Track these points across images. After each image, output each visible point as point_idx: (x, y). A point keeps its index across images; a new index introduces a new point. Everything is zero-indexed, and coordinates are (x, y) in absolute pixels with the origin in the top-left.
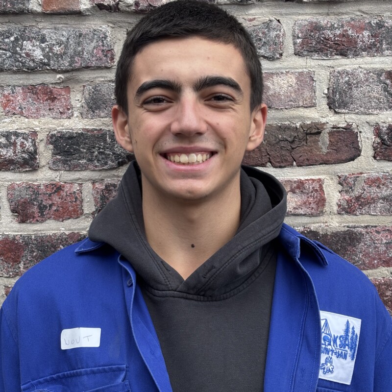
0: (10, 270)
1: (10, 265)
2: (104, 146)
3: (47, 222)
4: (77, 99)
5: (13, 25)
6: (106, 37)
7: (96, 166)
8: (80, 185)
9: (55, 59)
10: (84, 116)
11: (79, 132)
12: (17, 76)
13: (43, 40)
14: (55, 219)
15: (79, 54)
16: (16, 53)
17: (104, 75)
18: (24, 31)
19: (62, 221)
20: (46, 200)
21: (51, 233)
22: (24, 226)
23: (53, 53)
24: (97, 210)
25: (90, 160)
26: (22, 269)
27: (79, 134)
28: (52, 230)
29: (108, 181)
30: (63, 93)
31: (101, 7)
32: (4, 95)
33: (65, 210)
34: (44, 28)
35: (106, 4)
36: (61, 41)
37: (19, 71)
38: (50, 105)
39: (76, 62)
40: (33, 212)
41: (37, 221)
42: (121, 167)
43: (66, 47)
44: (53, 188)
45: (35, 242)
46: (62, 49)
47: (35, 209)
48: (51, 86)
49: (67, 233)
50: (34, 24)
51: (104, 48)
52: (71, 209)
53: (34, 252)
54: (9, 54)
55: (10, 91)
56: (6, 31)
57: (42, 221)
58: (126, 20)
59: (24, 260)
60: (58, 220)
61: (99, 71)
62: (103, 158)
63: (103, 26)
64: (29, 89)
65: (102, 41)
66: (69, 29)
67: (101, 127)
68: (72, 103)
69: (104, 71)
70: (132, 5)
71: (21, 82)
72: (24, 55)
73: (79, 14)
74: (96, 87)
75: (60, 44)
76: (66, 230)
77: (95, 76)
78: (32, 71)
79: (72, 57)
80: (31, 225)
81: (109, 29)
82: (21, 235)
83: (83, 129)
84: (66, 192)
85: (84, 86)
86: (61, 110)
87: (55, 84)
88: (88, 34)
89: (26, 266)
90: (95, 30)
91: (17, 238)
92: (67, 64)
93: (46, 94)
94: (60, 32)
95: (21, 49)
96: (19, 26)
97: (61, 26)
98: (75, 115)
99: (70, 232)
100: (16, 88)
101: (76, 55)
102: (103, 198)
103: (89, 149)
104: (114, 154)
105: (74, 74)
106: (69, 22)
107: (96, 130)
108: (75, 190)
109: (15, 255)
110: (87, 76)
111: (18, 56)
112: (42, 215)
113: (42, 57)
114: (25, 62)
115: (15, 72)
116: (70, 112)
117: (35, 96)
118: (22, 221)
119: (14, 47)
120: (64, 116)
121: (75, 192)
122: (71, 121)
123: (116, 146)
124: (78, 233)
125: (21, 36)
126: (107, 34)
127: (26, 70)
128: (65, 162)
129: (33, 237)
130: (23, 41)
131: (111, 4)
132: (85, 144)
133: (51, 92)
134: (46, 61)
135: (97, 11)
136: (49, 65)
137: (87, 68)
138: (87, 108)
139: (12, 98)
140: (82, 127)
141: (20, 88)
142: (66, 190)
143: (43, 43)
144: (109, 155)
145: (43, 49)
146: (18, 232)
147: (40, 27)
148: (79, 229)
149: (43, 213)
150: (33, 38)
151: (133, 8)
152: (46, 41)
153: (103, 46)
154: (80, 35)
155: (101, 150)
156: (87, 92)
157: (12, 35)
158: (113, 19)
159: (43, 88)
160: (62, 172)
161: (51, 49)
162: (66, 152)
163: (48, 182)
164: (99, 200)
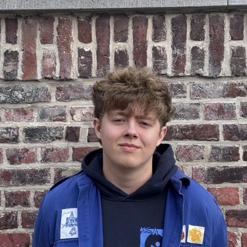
0: (6, 184)
1: (6, 182)
2: (46, 133)
3: (22, 164)
4: (36, 114)
5: (11, 85)
6: (48, 90)
7: (43, 141)
8: (36, 149)
9: (27, 98)
10: (38, 121)
11: (36, 127)
12: (12, 105)
13: (23, 91)
14: (25, 163)
15: (37, 96)
16: (11, 96)
17: (47, 105)
18: (15, 87)
19: (28, 164)
20: (22, 155)
21: (23, 169)
22: (12, 166)
23: (26, 96)
24: (42, 159)
25: (40, 139)
26: (11, 184)
27: (36, 128)
28: (24, 167)
29: (48, 147)
30: (30, 112)
31: (46, 78)
32: (6, 113)
33: (30, 159)
34: (23, 86)
35: (48, 77)
36: (30, 91)
37: (13, 103)
38: (25, 117)
39: (36, 100)
40: (16, 160)
41: (18, 164)
42: (53, 142)
43: (32, 94)
44: (25, 150)
45: (17, 172)
46: (30, 94)
47: (17, 159)
48: (25, 109)
49: (30, 169)
50: (19, 84)
51: (47, 94)
52: (32, 159)
53: (16, 176)
54: (8, 96)
55: (9, 111)
56: (8, 87)
57: (20, 164)
58: (56, 83)
59: (12, 180)
60: (27, 163)
61: (45, 103)
62: (45, 138)
63: (47, 86)
64: (16, 110)
65: (46, 91)
66: (33, 86)
67: (45, 126)
68: (34, 116)
69: (47, 103)
70: (58, 78)
71: (13, 107)
72: (15, 97)
73: (37, 81)
74: (43, 109)
75: (29, 92)
76: (30, 167)
77: (43, 105)
78: (18, 103)
79: (34, 98)
80: (16, 165)
81: (49, 87)
82: (11, 170)
83: (38, 126)
84: (30, 152)
85: (39, 109)
86: (29, 118)
87: (27, 108)
88: (41, 89)
89: (13, 182)
90: (43, 87)
91: (9, 171)
92: (32, 100)
93: (23, 112)
94: (29, 88)
95: (14, 94)
96: (13, 85)
97: (30, 85)
98: (35, 121)
99: (32, 168)
100: (11, 110)
101: (36, 97)
102: (45, 154)
103: (40, 134)
104: (50, 136)
105: (35, 104)
106: (33, 83)
107: (43, 127)
108: (34, 151)
109: (8, 178)
110: (40, 105)
111: (12, 97)
112: (20, 161)
113: (22, 98)
114: (15, 100)
115: (11, 104)
116: (33, 119)
117: (19, 113)
118: (12, 164)
119: (11, 94)
120: (30, 121)
121: (34, 152)
122: (33, 123)
123: (51, 133)
124: (35, 169)
125: (14, 89)
126: (48, 89)
127: (15, 103)
128: (30, 140)
129: (16, 170)
130: (15, 91)
131: (50, 77)
132: (38, 132)
133: (25, 111)
134: (23, 99)
135: (44, 80)
136: (25, 101)
137: (40, 102)
138: (40, 118)
139: (9, 114)
140: (37, 125)
141: (13, 110)
142: (30, 151)
143: (22, 92)
144: (48, 137)
145: (22, 94)
146: (10, 168)
147: (21, 86)
148: (35, 167)
149: (20, 160)
150: (18, 90)
151: (59, 79)
152: (24, 91)
153: (47, 93)
154: (38, 89)
155: (45, 135)
156: (40, 111)
157: (10, 89)
158: (51, 82)
159: (22, 110)
160: (29, 144)
161: (26, 94)
162: (31, 135)
163: (23, 148)
164: (43, 155)
